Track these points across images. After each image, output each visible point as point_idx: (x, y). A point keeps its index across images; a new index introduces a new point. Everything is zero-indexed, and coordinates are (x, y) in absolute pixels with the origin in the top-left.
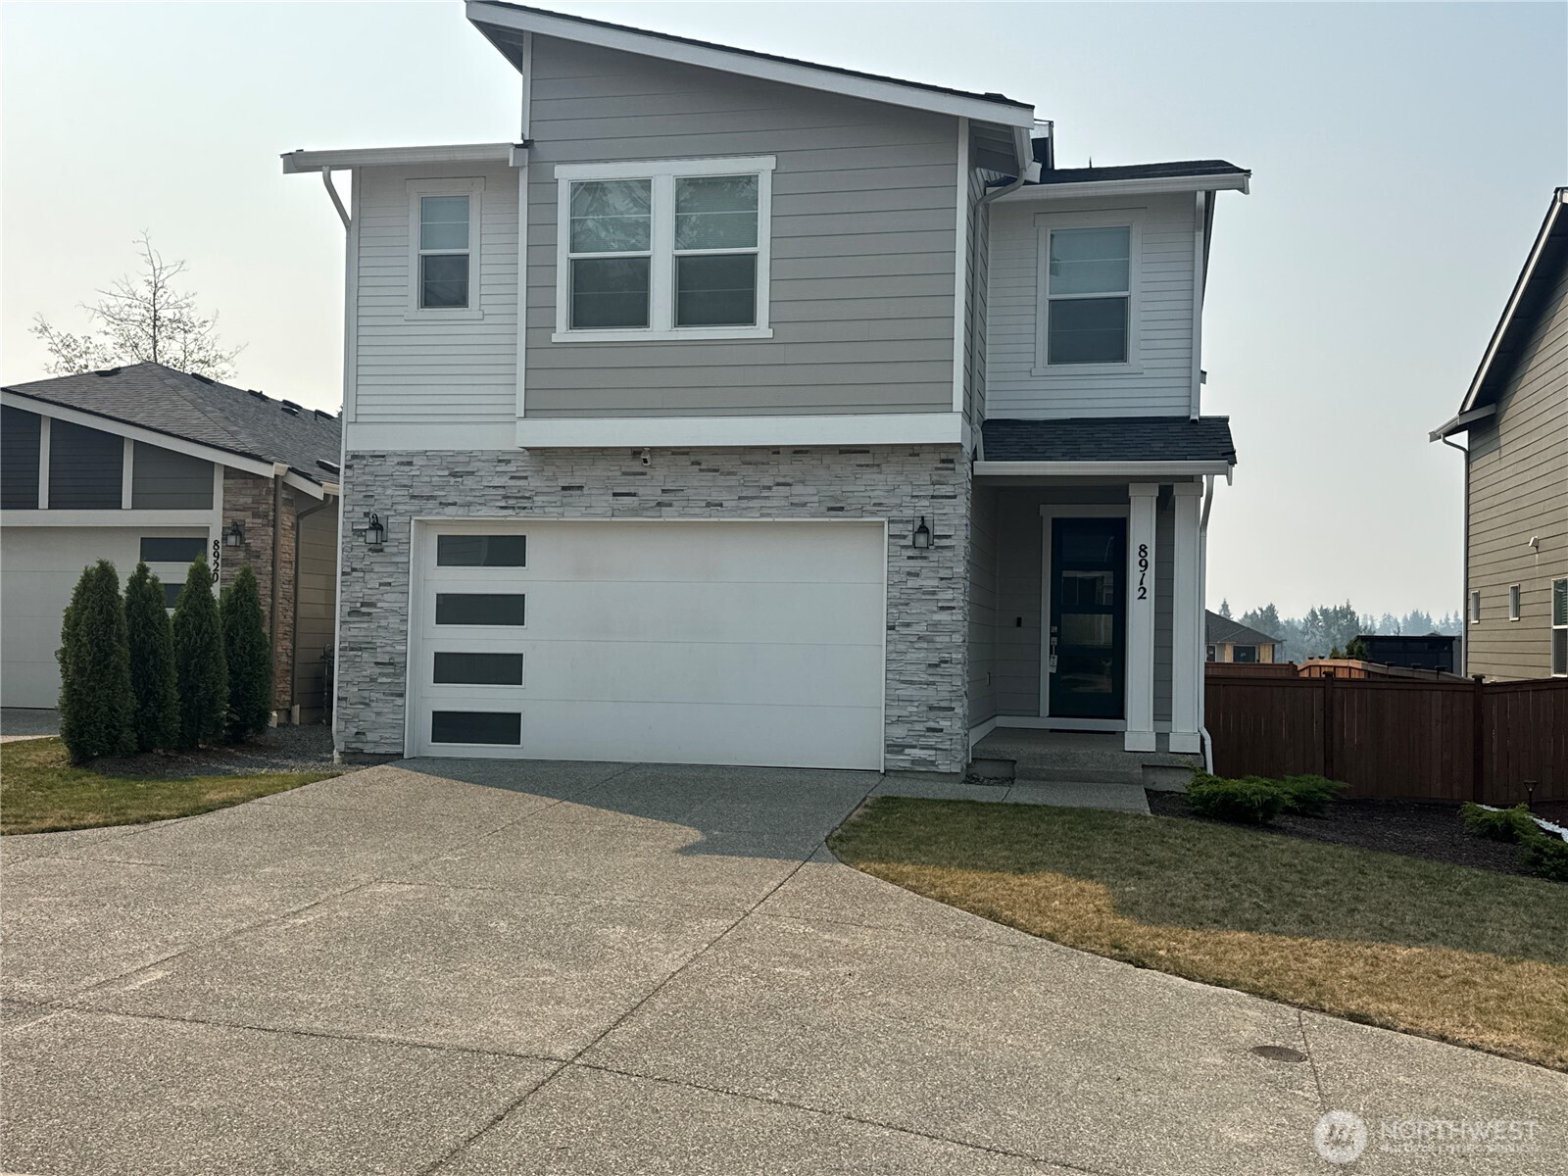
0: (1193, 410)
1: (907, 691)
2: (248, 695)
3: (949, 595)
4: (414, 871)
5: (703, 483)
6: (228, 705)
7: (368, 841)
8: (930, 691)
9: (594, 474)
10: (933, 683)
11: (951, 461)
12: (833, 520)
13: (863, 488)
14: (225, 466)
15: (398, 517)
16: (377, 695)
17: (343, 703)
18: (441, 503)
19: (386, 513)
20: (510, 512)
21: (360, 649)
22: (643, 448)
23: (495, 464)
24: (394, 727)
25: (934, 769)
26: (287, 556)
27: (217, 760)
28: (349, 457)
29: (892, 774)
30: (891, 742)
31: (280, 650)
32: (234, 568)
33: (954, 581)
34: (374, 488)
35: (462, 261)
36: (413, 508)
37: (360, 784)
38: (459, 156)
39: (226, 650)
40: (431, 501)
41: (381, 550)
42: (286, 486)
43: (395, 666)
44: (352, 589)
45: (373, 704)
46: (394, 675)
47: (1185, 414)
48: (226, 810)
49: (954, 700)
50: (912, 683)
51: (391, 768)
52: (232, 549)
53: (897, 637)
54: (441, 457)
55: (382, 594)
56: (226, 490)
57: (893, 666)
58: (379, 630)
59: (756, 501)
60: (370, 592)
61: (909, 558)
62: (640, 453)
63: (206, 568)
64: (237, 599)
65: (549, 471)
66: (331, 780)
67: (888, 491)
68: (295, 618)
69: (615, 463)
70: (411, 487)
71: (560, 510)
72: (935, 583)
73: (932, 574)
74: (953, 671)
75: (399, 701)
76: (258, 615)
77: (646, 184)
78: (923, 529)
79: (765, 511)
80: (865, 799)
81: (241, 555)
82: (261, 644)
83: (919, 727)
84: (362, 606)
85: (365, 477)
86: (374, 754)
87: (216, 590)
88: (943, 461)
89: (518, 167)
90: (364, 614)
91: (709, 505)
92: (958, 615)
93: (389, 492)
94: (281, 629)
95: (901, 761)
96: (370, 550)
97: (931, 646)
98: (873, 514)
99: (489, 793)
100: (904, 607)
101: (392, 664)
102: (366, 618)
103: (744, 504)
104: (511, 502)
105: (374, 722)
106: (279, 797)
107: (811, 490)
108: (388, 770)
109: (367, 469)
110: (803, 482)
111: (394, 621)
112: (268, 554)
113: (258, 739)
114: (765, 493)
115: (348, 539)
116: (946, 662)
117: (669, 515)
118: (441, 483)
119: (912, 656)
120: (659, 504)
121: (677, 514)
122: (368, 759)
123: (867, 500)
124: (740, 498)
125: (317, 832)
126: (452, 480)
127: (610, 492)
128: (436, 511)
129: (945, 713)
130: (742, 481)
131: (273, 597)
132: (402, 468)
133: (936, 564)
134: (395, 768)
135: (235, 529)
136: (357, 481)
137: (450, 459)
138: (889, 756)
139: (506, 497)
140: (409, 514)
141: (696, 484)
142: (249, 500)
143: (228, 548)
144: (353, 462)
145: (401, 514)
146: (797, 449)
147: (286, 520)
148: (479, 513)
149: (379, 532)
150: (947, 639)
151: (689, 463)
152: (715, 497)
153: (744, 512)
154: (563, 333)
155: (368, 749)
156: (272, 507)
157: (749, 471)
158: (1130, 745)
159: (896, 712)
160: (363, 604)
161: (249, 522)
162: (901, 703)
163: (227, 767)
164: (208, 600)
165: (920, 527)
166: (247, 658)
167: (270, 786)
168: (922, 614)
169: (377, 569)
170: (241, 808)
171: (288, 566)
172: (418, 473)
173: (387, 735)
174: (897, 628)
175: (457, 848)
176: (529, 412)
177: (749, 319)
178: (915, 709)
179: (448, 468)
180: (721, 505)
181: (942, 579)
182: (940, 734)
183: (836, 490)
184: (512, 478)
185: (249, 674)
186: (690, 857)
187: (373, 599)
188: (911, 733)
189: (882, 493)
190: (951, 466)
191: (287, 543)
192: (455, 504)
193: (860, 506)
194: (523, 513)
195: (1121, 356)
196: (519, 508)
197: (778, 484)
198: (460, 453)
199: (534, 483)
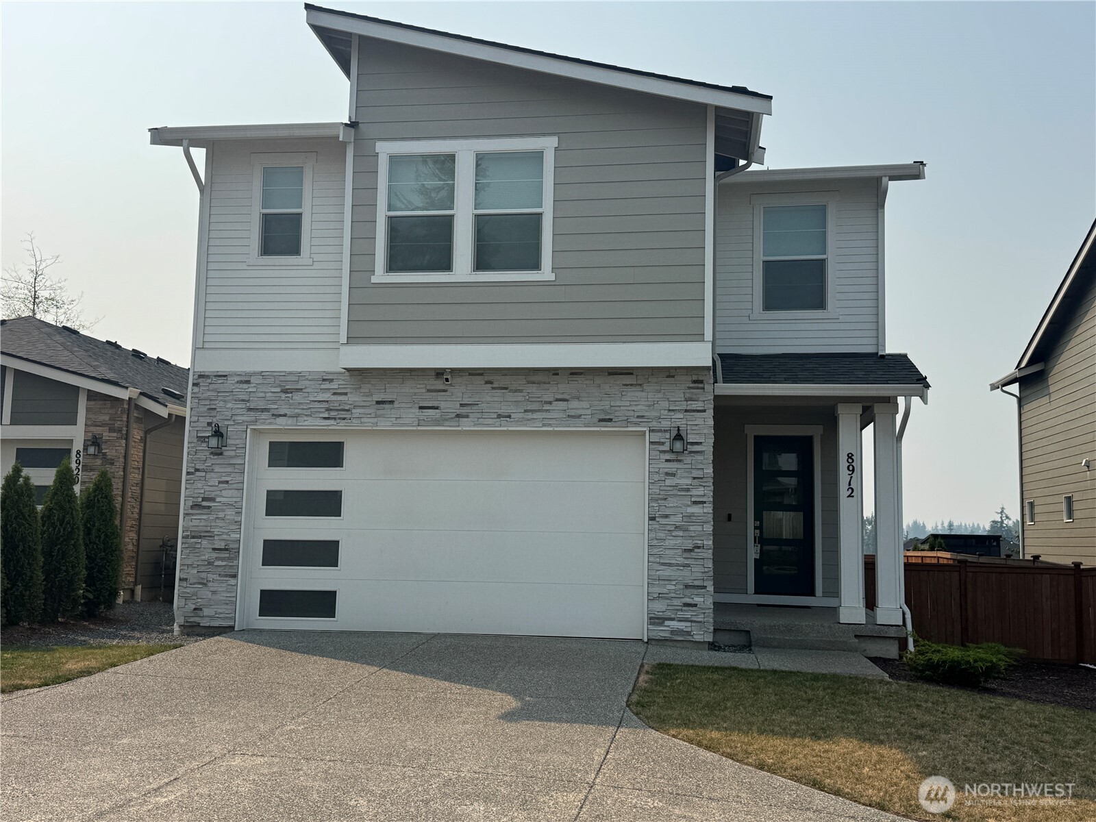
0: (880, 348)
1: (667, 572)
2: (101, 577)
3: (700, 491)
4: (263, 741)
5: (496, 399)
6: (84, 585)
7: (215, 710)
8: (686, 572)
9: (404, 391)
10: (688, 565)
11: (702, 382)
12: (603, 429)
13: (628, 404)
14: (88, 390)
15: (236, 426)
16: (214, 576)
17: (184, 584)
18: (273, 415)
19: (226, 423)
20: (332, 422)
21: (200, 537)
22: (445, 369)
23: (320, 383)
24: (227, 604)
25: (690, 638)
26: (136, 463)
27: (74, 632)
28: (196, 377)
29: (653, 643)
30: (653, 616)
31: (127, 539)
32: (92, 473)
33: (704, 480)
34: (215, 402)
35: (296, 219)
36: (250, 418)
37: (200, 654)
38: (297, 133)
39: (84, 539)
40: (264, 413)
41: (221, 454)
42: (137, 407)
43: (230, 551)
44: (195, 486)
45: (210, 584)
46: (229, 559)
47: (875, 351)
48: (84, 680)
49: (706, 580)
50: (670, 565)
51: (224, 639)
52: (91, 457)
53: (657, 526)
54: (274, 376)
55: (221, 491)
56: (88, 410)
57: (655, 551)
58: (217, 521)
59: (539, 413)
60: (210, 489)
61: (667, 461)
62: (443, 374)
63: (69, 470)
64: (95, 496)
65: (366, 388)
66: (174, 651)
67: (649, 406)
68: (140, 514)
69: (421, 382)
70: (248, 401)
71: (375, 420)
72: (689, 481)
73: (686, 474)
74: (705, 555)
75: (232, 581)
76: (111, 510)
77: (451, 158)
78: (679, 437)
79: (546, 422)
80: (642, 666)
81: (99, 462)
82: (113, 534)
83: (677, 602)
84: (202, 501)
85: (209, 393)
86: (209, 627)
87: (77, 489)
88: (695, 382)
89: (346, 142)
90: (205, 507)
91: (499, 416)
92: (709, 509)
93: (229, 405)
94: (129, 523)
95: (662, 632)
96: (212, 453)
97: (686, 534)
98: (636, 424)
99: (315, 662)
100: (663, 502)
101: (227, 550)
102: (206, 511)
103: (530, 416)
104: (333, 414)
105: (210, 599)
106: (129, 666)
107: (585, 404)
108: (222, 641)
109: (212, 387)
110: (578, 398)
111: (230, 513)
112: (120, 463)
113: (108, 613)
114: (547, 407)
115: (193, 445)
116: (699, 547)
117: (466, 425)
118: (274, 398)
119: (670, 542)
120: (458, 416)
121: (473, 424)
122: (204, 631)
123: (632, 413)
124: (526, 411)
125: (167, 701)
126: (283, 396)
127: (417, 406)
128: (269, 421)
129: (699, 590)
130: (527, 398)
131: (123, 496)
132: (241, 386)
133: (689, 466)
134: (229, 640)
135: (94, 441)
136: (202, 396)
137: (282, 378)
138: (651, 627)
139: (328, 410)
140: (246, 424)
141: (489, 399)
142: (107, 418)
143: (88, 457)
144: (201, 380)
145: (238, 424)
146: (573, 371)
147: (137, 434)
148: (306, 423)
149: (220, 438)
150: (700, 528)
151: (483, 382)
152: (504, 410)
153: (529, 422)
154: (381, 275)
155: (205, 622)
156: (125, 423)
157: (533, 389)
158: (845, 617)
159: (657, 590)
160: (204, 499)
161: (106, 435)
162: (661, 582)
163: (83, 638)
164: (71, 497)
165: (677, 435)
166: (102, 546)
167: (122, 657)
168: (678, 508)
169: (217, 469)
170: (97, 677)
171: (137, 471)
172: (254, 390)
173: (220, 611)
174: (657, 519)
175: (299, 716)
176: (351, 340)
177: (536, 266)
178: (674, 588)
179: (280, 386)
180: (509, 417)
181: (694, 478)
182: (694, 608)
183: (606, 404)
184: (335, 394)
185: (102, 559)
186: (513, 724)
187: (212, 495)
188: (670, 608)
189: (644, 408)
190: (701, 385)
191: (136, 453)
192: (285, 415)
193: (626, 418)
194: (343, 423)
195: (821, 304)
196: (340, 418)
197: (558, 400)
198: (291, 373)
199: (353, 398)
